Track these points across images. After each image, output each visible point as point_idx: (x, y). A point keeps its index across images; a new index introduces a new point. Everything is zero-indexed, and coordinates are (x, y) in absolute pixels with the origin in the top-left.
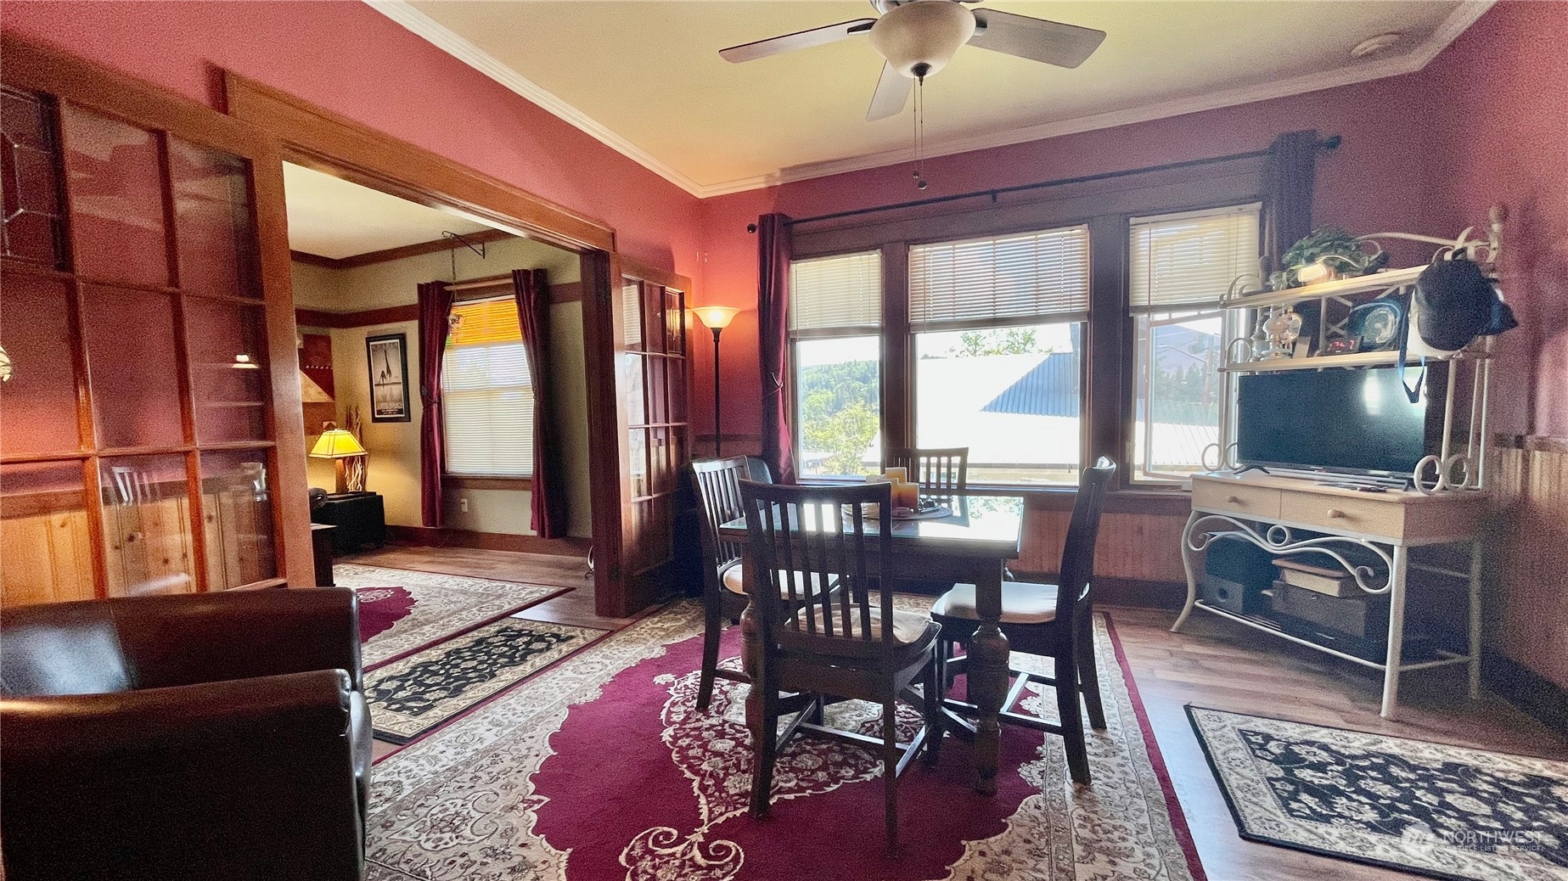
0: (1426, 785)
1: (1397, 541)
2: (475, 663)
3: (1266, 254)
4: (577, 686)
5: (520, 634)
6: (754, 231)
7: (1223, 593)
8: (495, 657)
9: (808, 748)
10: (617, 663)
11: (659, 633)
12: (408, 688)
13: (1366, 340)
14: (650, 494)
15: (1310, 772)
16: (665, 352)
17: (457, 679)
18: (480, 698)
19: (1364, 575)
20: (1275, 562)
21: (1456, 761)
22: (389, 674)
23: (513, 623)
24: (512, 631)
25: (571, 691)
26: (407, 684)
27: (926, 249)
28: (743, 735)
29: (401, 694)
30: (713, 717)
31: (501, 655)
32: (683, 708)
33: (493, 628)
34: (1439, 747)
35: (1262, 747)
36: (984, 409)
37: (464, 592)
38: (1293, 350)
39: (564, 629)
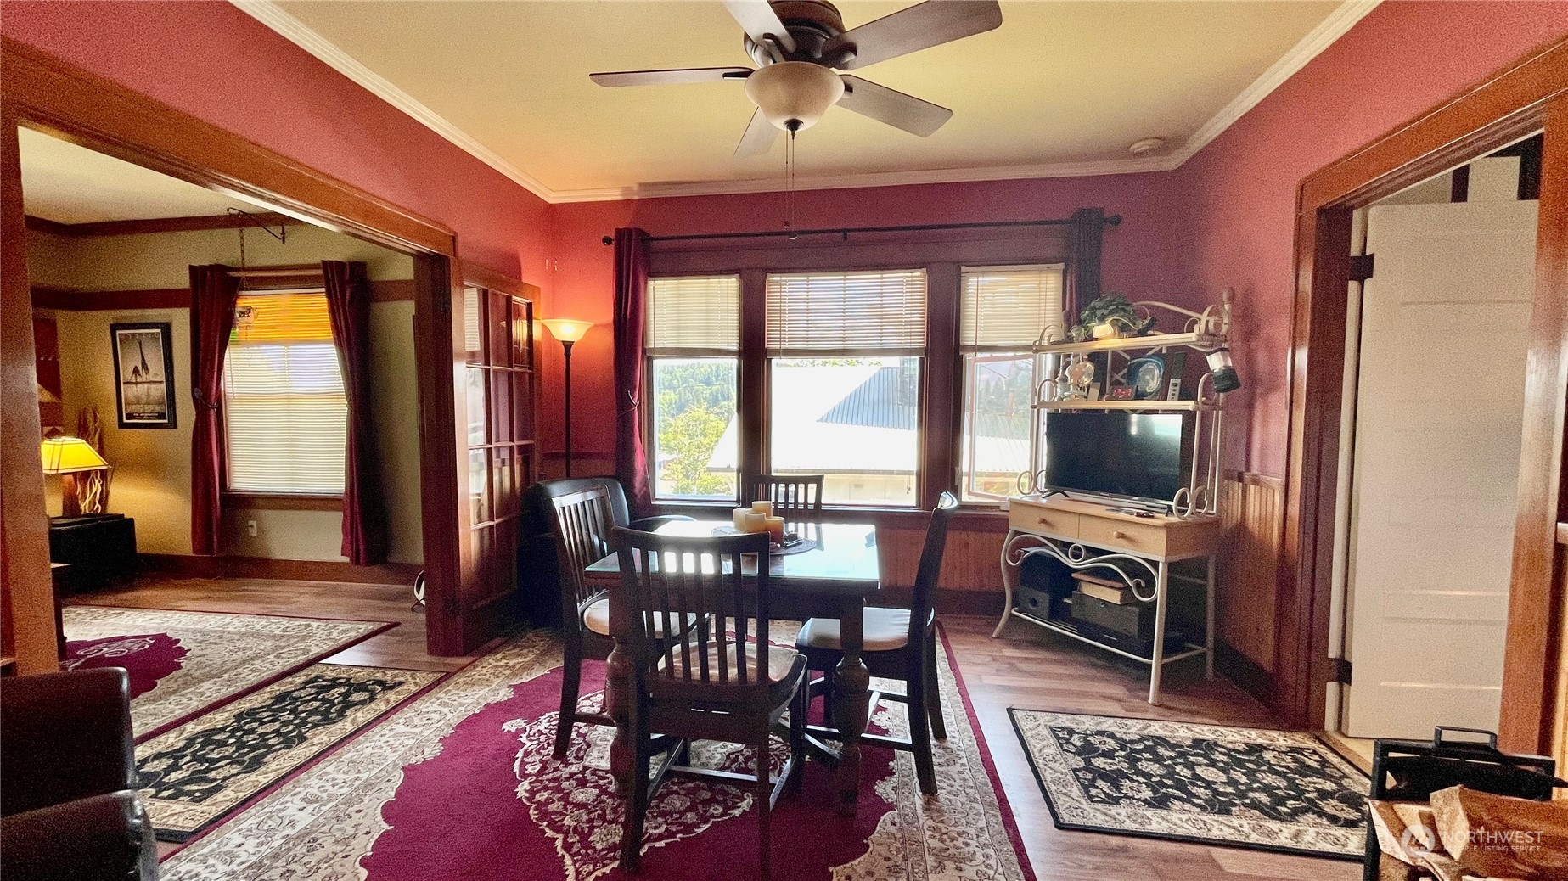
0: (1182, 761)
1: (1160, 558)
2: (277, 725)
3: (1067, 309)
4: (412, 742)
5: (334, 683)
6: (609, 243)
7: (1034, 602)
8: (304, 715)
9: (675, 788)
10: (458, 711)
11: (504, 672)
12: (184, 767)
13: (1139, 389)
14: (491, 519)
15: (1102, 759)
16: (510, 365)
17: (253, 748)
18: (285, 771)
19: (1138, 585)
20: (1074, 575)
21: (1201, 737)
22: (155, 751)
23: (324, 670)
24: (324, 681)
25: (405, 748)
26: (182, 762)
27: (783, 278)
28: (606, 781)
29: (175, 776)
30: (572, 764)
31: (312, 712)
32: (538, 757)
33: (299, 679)
34: (1189, 726)
35: (1068, 741)
36: (821, 420)
37: (256, 635)
38: (1088, 393)
39: (389, 673)
